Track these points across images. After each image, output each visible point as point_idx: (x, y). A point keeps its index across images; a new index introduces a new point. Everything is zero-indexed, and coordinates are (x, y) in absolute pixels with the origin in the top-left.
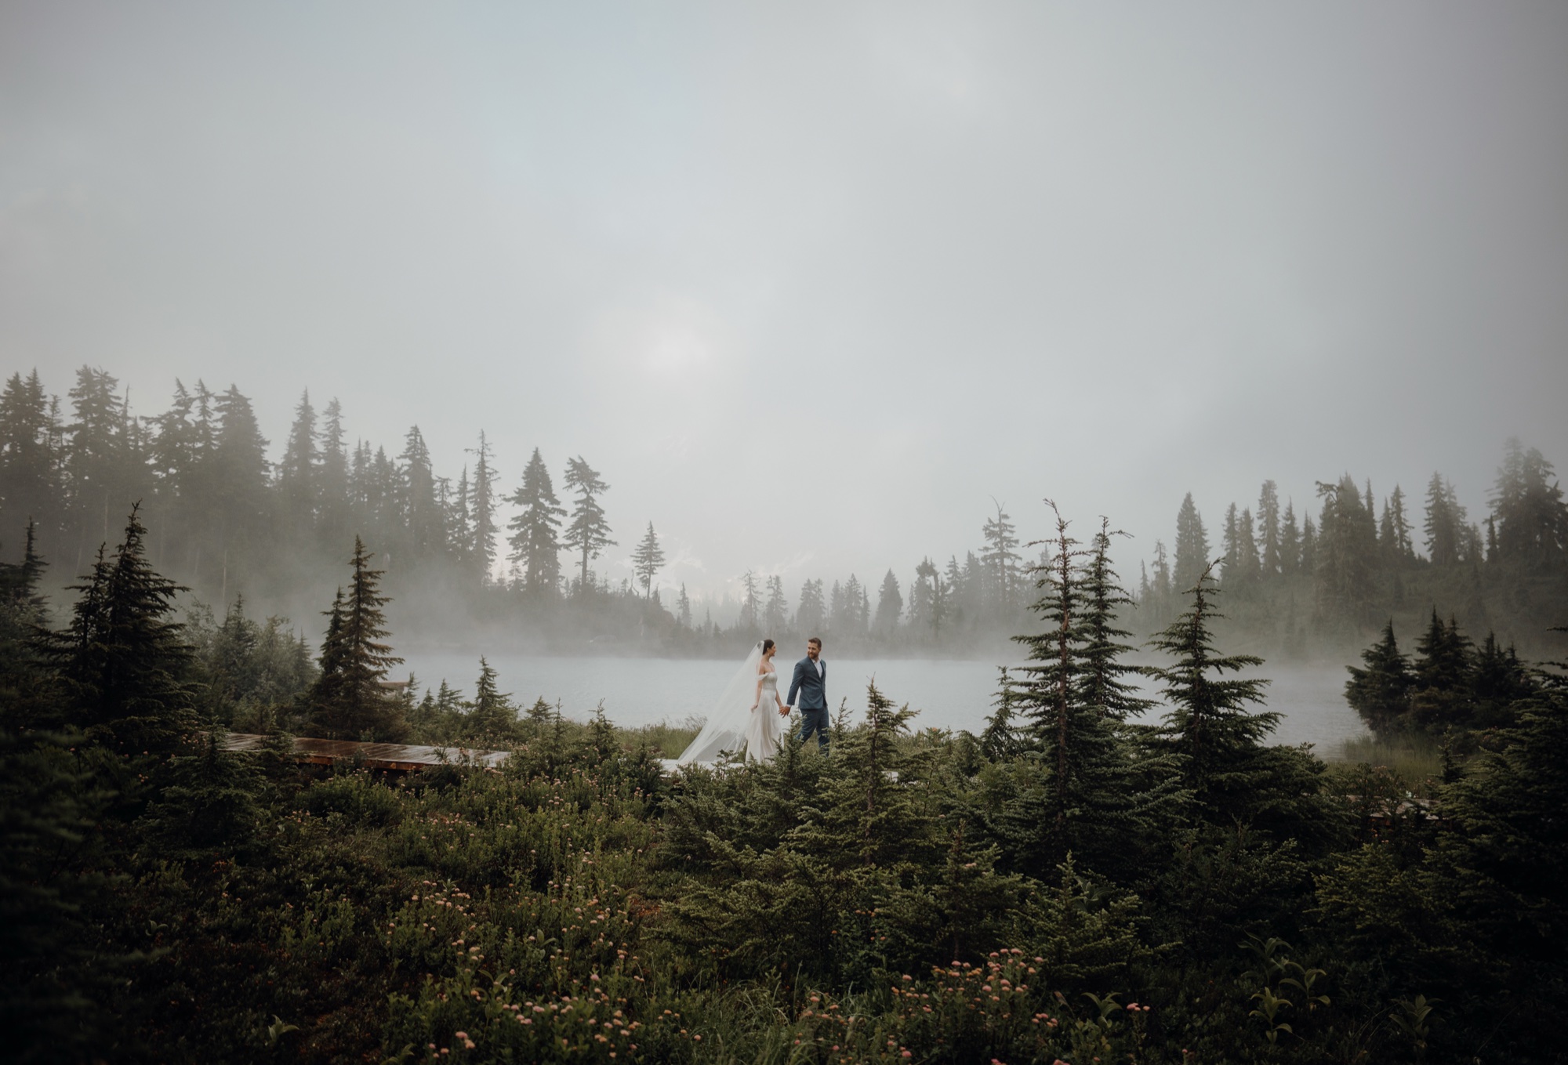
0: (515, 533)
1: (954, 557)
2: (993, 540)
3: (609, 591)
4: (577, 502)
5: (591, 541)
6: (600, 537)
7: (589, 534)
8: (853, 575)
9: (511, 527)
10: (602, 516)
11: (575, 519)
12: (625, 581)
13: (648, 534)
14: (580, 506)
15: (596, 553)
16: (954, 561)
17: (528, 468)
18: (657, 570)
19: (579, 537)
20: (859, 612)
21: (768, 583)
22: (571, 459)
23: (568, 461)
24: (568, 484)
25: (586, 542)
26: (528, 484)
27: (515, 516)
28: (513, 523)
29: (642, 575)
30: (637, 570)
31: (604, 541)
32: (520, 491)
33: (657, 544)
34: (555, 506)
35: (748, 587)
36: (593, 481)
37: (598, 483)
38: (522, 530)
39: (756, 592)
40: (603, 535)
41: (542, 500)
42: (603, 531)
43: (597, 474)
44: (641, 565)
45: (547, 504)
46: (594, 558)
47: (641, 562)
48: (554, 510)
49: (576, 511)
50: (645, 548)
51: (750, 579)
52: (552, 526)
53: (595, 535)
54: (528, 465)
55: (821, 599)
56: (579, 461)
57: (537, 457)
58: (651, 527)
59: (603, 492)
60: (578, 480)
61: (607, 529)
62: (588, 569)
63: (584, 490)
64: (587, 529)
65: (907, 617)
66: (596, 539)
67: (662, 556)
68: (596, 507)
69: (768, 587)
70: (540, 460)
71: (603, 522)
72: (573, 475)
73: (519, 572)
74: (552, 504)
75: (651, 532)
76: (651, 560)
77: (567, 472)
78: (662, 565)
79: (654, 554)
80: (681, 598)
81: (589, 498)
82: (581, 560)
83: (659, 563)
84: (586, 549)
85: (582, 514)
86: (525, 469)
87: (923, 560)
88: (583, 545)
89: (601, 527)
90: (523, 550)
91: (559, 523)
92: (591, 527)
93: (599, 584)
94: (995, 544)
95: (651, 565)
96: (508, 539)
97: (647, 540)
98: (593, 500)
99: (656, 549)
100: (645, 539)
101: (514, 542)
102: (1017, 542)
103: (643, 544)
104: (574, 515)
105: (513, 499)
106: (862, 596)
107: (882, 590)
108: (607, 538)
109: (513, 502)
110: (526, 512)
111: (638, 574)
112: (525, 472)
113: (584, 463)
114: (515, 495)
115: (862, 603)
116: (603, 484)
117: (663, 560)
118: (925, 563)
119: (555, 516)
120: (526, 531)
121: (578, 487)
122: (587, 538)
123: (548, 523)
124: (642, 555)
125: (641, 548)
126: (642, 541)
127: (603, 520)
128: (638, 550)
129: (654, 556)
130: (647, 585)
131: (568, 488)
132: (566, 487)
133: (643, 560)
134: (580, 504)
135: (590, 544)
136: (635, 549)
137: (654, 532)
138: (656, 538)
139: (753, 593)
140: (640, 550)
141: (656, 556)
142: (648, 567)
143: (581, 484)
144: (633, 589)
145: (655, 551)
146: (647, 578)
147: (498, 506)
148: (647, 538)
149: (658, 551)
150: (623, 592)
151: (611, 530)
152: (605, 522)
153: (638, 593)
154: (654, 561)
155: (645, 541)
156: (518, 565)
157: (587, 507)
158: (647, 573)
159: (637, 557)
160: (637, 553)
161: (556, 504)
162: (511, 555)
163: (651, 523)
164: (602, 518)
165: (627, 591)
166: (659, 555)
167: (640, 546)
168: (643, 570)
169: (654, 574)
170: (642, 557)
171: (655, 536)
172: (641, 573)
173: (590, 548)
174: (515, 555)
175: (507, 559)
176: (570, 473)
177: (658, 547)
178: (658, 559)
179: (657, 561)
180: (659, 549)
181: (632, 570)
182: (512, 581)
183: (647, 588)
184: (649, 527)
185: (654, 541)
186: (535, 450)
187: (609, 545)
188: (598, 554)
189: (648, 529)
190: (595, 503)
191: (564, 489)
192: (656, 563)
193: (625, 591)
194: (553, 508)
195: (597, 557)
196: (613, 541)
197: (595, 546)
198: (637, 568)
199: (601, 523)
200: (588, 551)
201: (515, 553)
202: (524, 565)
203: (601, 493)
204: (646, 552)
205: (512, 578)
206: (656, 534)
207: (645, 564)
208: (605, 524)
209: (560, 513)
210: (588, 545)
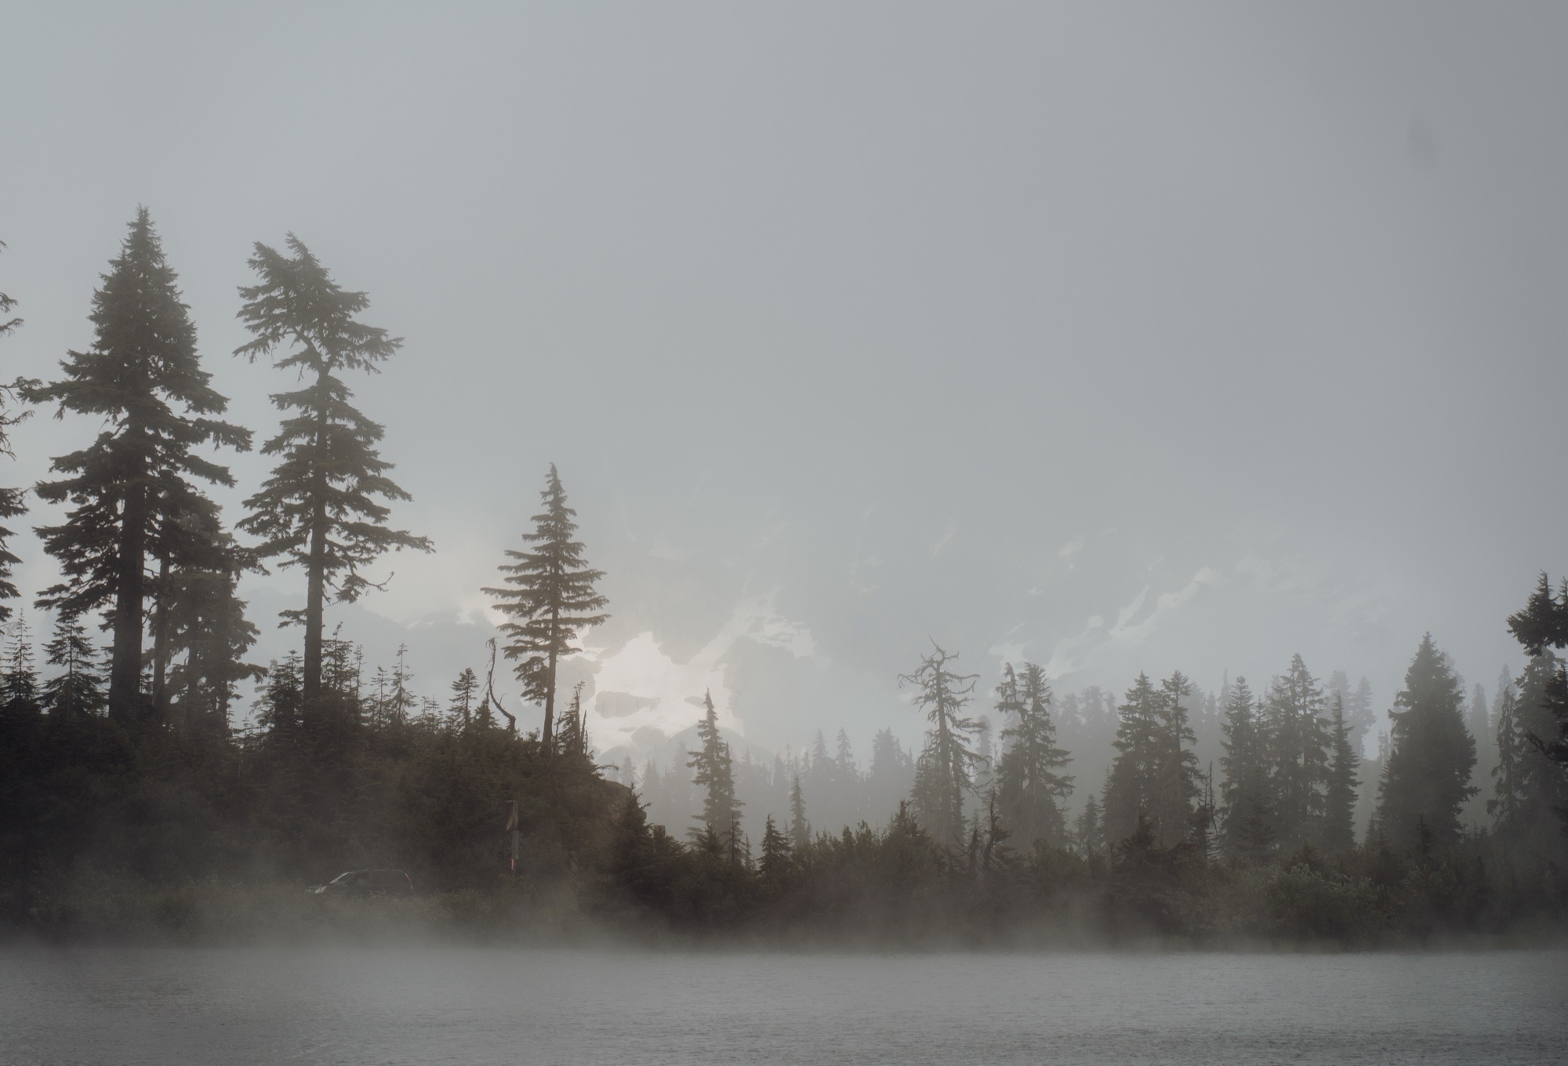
0: (60, 513)
3: (413, 713)
4: (282, 400)
5: (334, 536)
6: (369, 521)
7: (329, 512)
8: (1298, 661)
9: (51, 492)
10: (375, 446)
11: (279, 459)
12: (466, 681)
13: (546, 510)
14: (294, 412)
15: (353, 581)
17: (112, 282)
18: (579, 639)
19: (296, 523)
20: (1322, 789)
21: (1002, 690)
22: (260, 247)
23: (251, 252)
24: (254, 337)
25: (319, 542)
26: (107, 337)
27: (66, 451)
28: (60, 477)
29: (525, 657)
31: (382, 538)
32: (82, 364)
33: (576, 548)
34: (210, 416)
35: (932, 706)
36: (341, 324)
37: (358, 330)
38: (93, 500)
39: (960, 724)
40: (378, 513)
41: (160, 394)
42: (377, 498)
43: (356, 301)
44: (523, 622)
45: (178, 408)
46: (347, 595)
47: (519, 607)
48: (199, 432)
49: (279, 431)
50: (534, 561)
51: (940, 677)
52: (199, 485)
53: (352, 516)
54: (111, 270)
55: (1185, 745)
56: (289, 254)
57: (142, 244)
58: (556, 488)
59: (378, 363)
60: (287, 320)
61: (391, 489)
62: (326, 634)
63: (309, 357)
64: (321, 496)
65: (1492, 805)
66: (354, 529)
67: (598, 587)
68: (354, 415)
69: (1002, 707)
70: (157, 255)
71: (378, 466)
72: (271, 303)
73: (86, 651)
74: (198, 407)
75: (557, 504)
76: (556, 604)
77: (249, 293)
78: (595, 621)
79: (564, 582)
80: (699, 746)
81: (327, 384)
82: (302, 604)
83: (587, 613)
84: (320, 563)
85: (302, 441)
86: (101, 285)
87: (1534, 589)
88: (306, 549)
89: (372, 484)
90: (98, 575)
91: (219, 475)
92: (340, 486)
93: (369, 688)
95: (556, 621)
96: (42, 533)
97: (543, 532)
98: (342, 391)
99: (574, 563)
100: (533, 528)
101: (59, 542)
103: (529, 548)
104: (270, 447)
105: (57, 389)
106: (1330, 730)
107: (1403, 709)
108: (392, 524)
109: (57, 402)
110: (106, 438)
111: (513, 652)
112: (100, 297)
113: (308, 260)
114: (63, 377)
115: (1331, 753)
116: (377, 333)
117: (599, 602)
118: (1542, 602)
119: (204, 450)
120: (108, 501)
121: (288, 345)
122: (321, 525)
123: (185, 476)
124: (523, 587)
125: (522, 561)
126: (526, 537)
127: (380, 458)
128: (509, 568)
129: (567, 589)
130: (546, 690)
131: (250, 351)
132: (244, 349)
133: (529, 603)
134: (294, 406)
135: (332, 544)
136: (501, 568)
137: (565, 505)
138: (573, 526)
139: (949, 724)
140: (518, 568)
141: (574, 589)
142: (547, 628)
143: (300, 336)
144: (492, 707)
145: (568, 569)
146: (543, 667)
147: (16, 421)
148: (542, 523)
149: (581, 569)
150: (461, 718)
151: (406, 496)
152: (386, 466)
153: (512, 719)
154: (568, 606)
155: (533, 538)
156: (77, 625)
157: (322, 417)
158: (544, 648)
159: (505, 593)
160: (509, 580)
161: (211, 408)
162: (52, 591)
163: (554, 469)
164: (375, 453)
165: (473, 714)
166: (581, 583)
167: (520, 555)
168: (528, 638)
169: (567, 651)
170: (524, 594)
171: (570, 517)
172: (523, 650)
173: (335, 563)
174: (67, 589)
175: (39, 604)
176: (260, 298)
177: (581, 556)
178: (580, 599)
179: (581, 606)
180: (584, 562)
181: (492, 641)
182: (58, 681)
183: (544, 702)
184: (547, 489)
185: (567, 536)
186: (135, 219)
187: (398, 549)
188: (363, 583)
189: (545, 494)
190: (350, 402)
191: (237, 352)
192: (575, 614)
193: (467, 713)
194: (200, 422)
195: (357, 593)
196: (414, 534)
197: (350, 553)
198: (510, 631)
199: (370, 473)
200: (325, 571)
201: (67, 584)
202: (104, 628)
203: (368, 367)
204: (539, 576)
205: (60, 671)
206: (573, 512)
207: (536, 616)
208: (385, 474)
209: (228, 440)
210: (327, 549)
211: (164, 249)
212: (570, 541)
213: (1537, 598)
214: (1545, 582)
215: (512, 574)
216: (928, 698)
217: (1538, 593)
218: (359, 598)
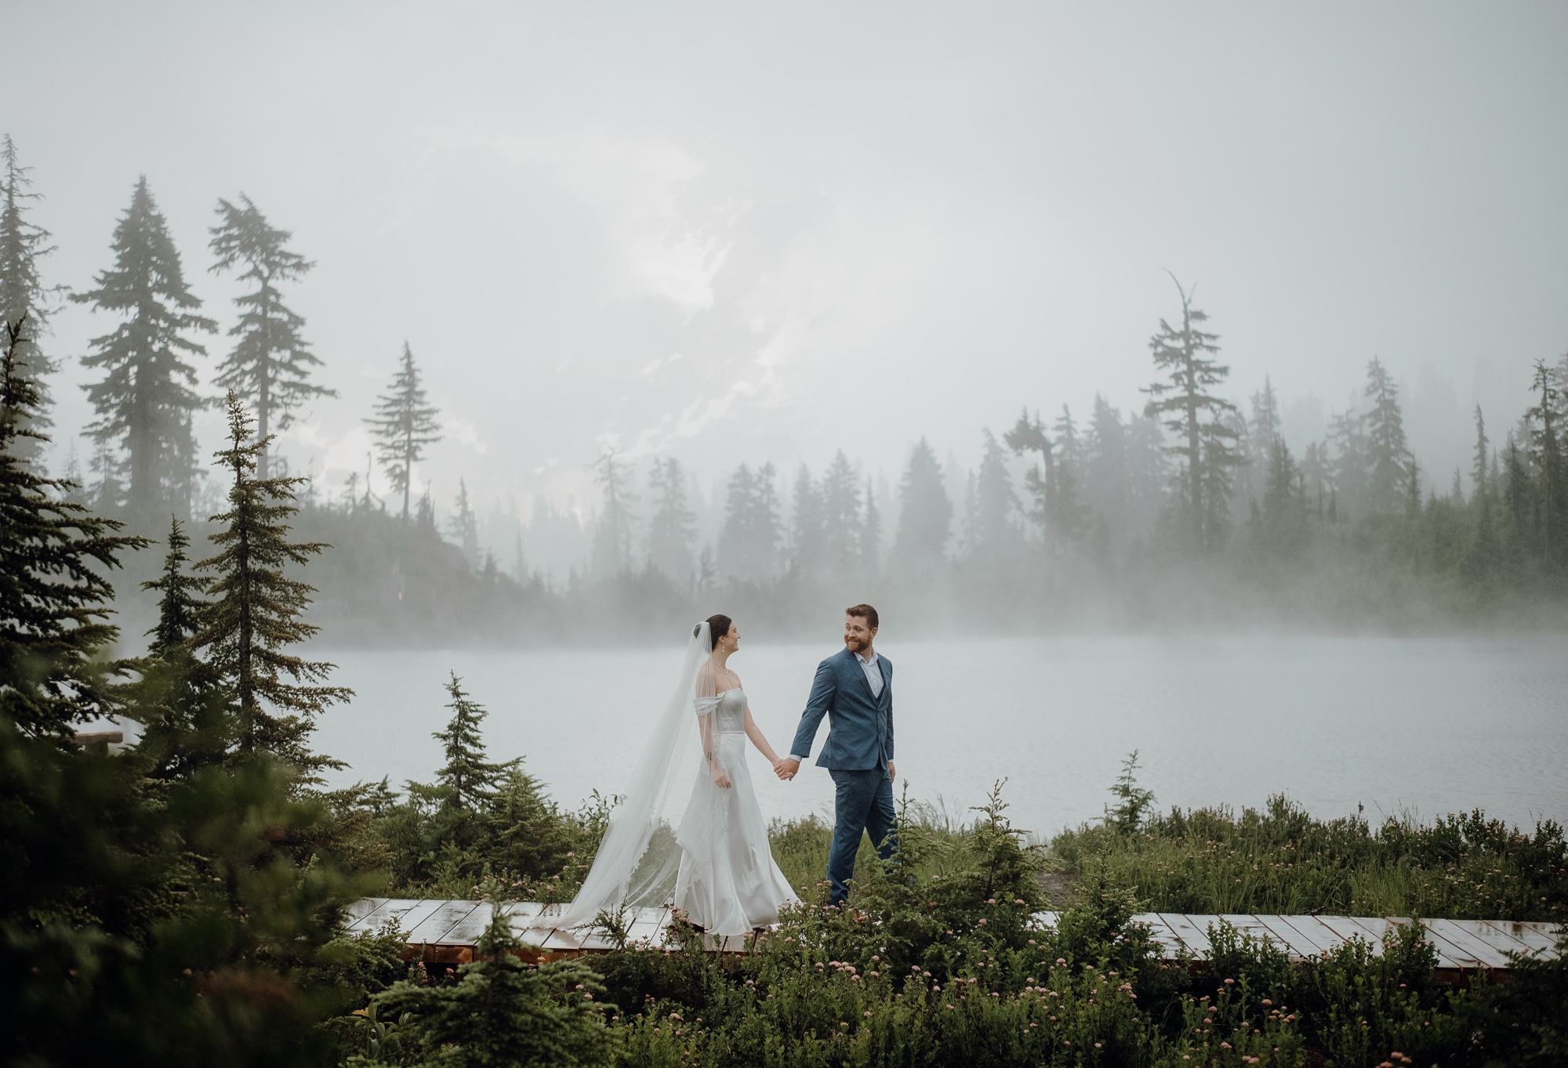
0: (98, 374)
1: (1066, 408)
2: (1172, 368)
3: (318, 501)
4: (241, 301)
5: (275, 389)
6: (296, 379)
7: (270, 373)
9: (89, 362)
10: (300, 329)
11: (238, 339)
12: (353, 479)
14: (247, 308)
15: (286, 417)
16: (1067, 418)
17: (124, 224)
18: (425, 452)
19: (248, 379)
20: (858, 533)
21: (652, 473)
22: (222, 202)
23: (216, 205)
24: (219, 259)
25: (264, 393)
26: (124, 261)
27: (98, 334)
28: (95, 351)
29: (391, 464)
30: (378, 453)
31: (305, 389)
32: (109, 279)
33: (421, 393)
34: (190, 311)
35: (606, 484)
36: (272, 252)
37: (285, 255)
38: (115, 366)
39: (626, 496)
40: (303, 374)
41: (158, 297)
42: (303, 365)
43: (284, 236)
44: (389, 441)
45: (171, 306)
46: (283, 426)
47: (388, 434)
48: (186, 321)
49: (238, 321)
50: (395, 403)
51: (611, 466)
52: (183, 356)
53: (285, 376)
54: (125, 216)
55: (772, 509)
56: (242, 207)
57: (143, 199)
58: (408, 355)
59: (300, 275)
60: (242, 249)
61: (312, 359)
63: (256, 272)
64: (265, 363)
66: (286, 385)
67: (435, 419)
68: (285, 310)
69: (653, 484)
70: (151, 206)
71: (302, 344)
72: (229, 237)
73: (113, 464)
74: (182, 304)
75: (409, 365)
76: (409, 429)
77: (216, 231)
78: (435, 440)
79: (416, 416)
80: (461, 510)
81: (268, 290)
83: (429, 435)
84: (265, 406)
85: (253, 327)
86: (116, 225)
87: (1019, 416)
88: (258, 397)
89: (298, 356)
90: (119, 414)
91: (200, 349)
92: (275, 356)
94: (1177, 377)
95: (409, 441)
96: (83, 388)
97: (401, 383)
98: (277, 295)
99: (421, 403)
100: (394, 381)
101: (98, 394)
102: (1224, 371)
103: (392, 394)
104: (233, 332)
105: (92, 295)
106: (862, 498)
107: (906, 483)
108: (311, 380)
109: (92, 303)
110: (124, 326)
111: (384, 460)
112: (117, 234)
113: (253, 209)
114: (96, 286)
115: (865, 513)
116: (298, 256)
117: (437, 427)
118: (1023, 425)
120: (125, 368)
121: (242, 264)
122: (265, 382)
123: (174, 349)
124: (388, 419)
125: (387, 402)
126: (389, 387)
127: (303, 339)
128: (379, 407)
129: (416, 419)
130: (404, 485)
131: (218, 269)
132: (215, 267)
133: (391, 428)
134: (248, 305)
135: (273, 395)
136: (374, 406)
137: (414, 366)
138: (419, 380)
139: (617, 496)
140: (385, 406)
141: (421, 420)
142: (403, 446)
143: (249, 259)
144: (370, 496)
145: (417, 407)
146: (402, 471)
147: (55, 313)
148: (400, 378)
149: (425, 407)
150: (350, 502)
151: (322, 364)
152: (308, 344)
153: (383, 504)
154: (417, 431)
155: (394, 387)
156: (108, 447)
157: (265, 311)
158: (402, 458)
159: (377, 423)
160: (378, 414)
161: (192, 305)
162: (91, 426)
163: (407, 344)
164: (299, 335)
165: (358, 501)
166: (426, 416)
167: (385, 398)
168: (392, 451)
169: (416, 459)
170: (389, 423)
171: (417, 375)
172: (388, 459)
173: (273, 405)
174: (101, 424)
175: (83, 434)
176: (222, 234)
177: (425, 398)
178: (425, 426)
179: (425, 431)
180: (428, 403)
181: (369, 454)
182: (98, 483)
183: (403, 492)
184: (403, 355)
185: (415, 386)
186: (138, 182)
187: (318, 397)
188: (293, 419)
189: (402, 359)
190: (283, 302)
191: (209, 270)
192: (421, 436)
193: (354, 500)
194: (184, 316)
195: (289, 426)
196: (327, 387)
197: (285, 400)
198: (379, 447)
199: (298, 348)
200: (269, 411)
201: (101, 421)
202: (122, 448)
203: (294, 279)
204: (398, 412)
205: (99, 477)
206: (419, 370)
207: (396, 437)
208: (306, 349)
209: (202, 326)
210: (270, 397)
211: (157, 202)
212: (418, 389)
213: (1021, 422)
214: (1025, 411)
215: (381, 410)
216: (603, 479)
217: (1021, 418)
218: (290, 428)
